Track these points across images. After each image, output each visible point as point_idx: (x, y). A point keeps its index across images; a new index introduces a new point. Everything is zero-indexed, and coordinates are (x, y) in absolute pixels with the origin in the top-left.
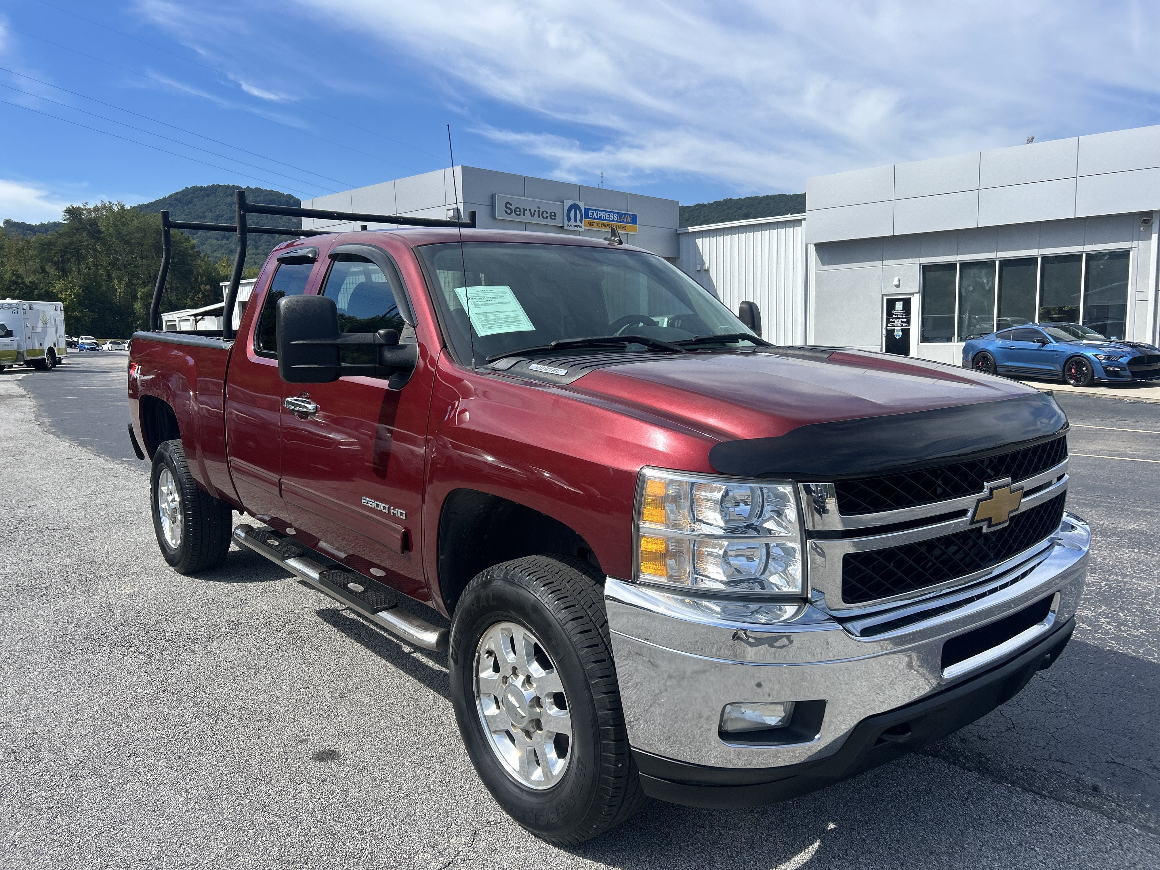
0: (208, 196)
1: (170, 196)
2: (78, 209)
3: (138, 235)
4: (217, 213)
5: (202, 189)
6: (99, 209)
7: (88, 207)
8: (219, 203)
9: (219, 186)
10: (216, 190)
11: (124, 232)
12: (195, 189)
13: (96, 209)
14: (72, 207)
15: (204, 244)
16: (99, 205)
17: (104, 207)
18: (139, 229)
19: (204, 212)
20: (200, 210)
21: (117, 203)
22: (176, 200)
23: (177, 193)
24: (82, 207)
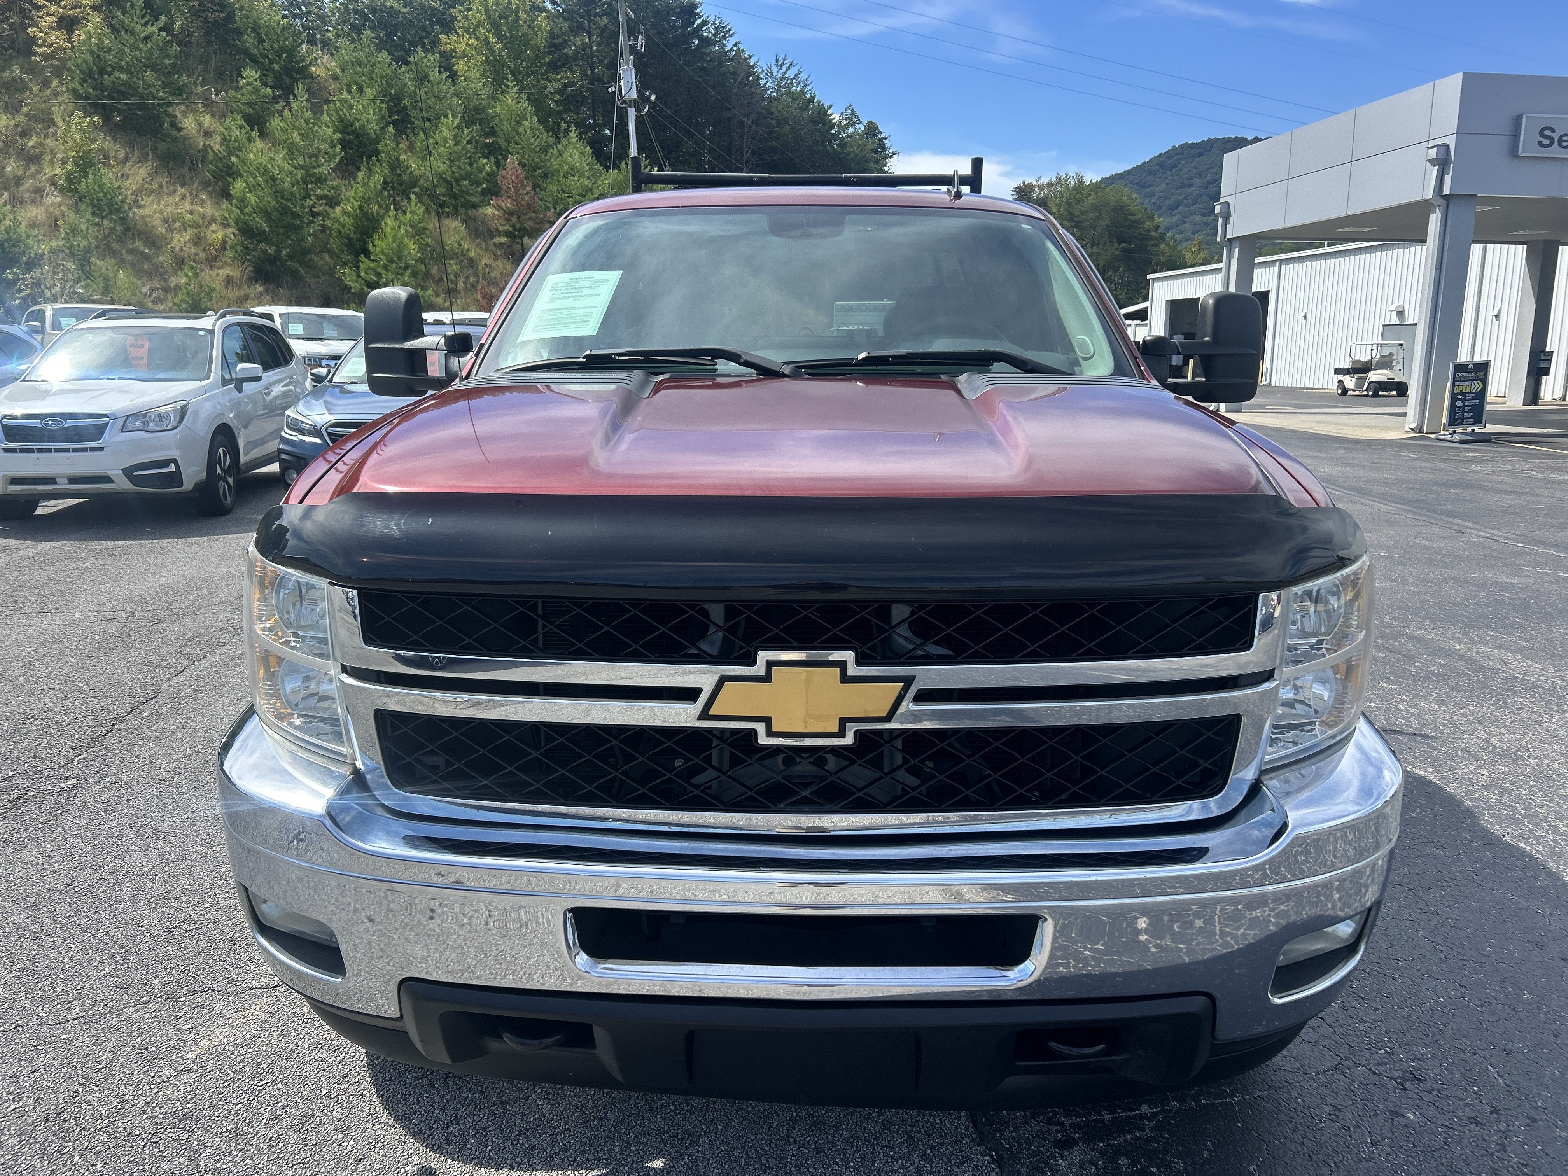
0: (1200, 155)
1: (1151, 160)
2: (1030, 185)
3: (1092, 215)
4: (1208, 178)
5: (1193, 146)
6: (1053, 185)
7: (1041, 182)
8: (1213, 165)
9: (1216, 140)
10: (1211, 147)
11: (1077, 213)
12: (1184, 146)
13: (1050, 185)
14: (1024, 183)
15: (1185, 222)
16: (1054, 180)
17: (1059, 181)
18: (1095, 208)
19: (1192, 178)
20: (1186, 176)
21: (1075, 175)
22: (1157, 164)
23: (1160, 155)
24: (1034, 183)
